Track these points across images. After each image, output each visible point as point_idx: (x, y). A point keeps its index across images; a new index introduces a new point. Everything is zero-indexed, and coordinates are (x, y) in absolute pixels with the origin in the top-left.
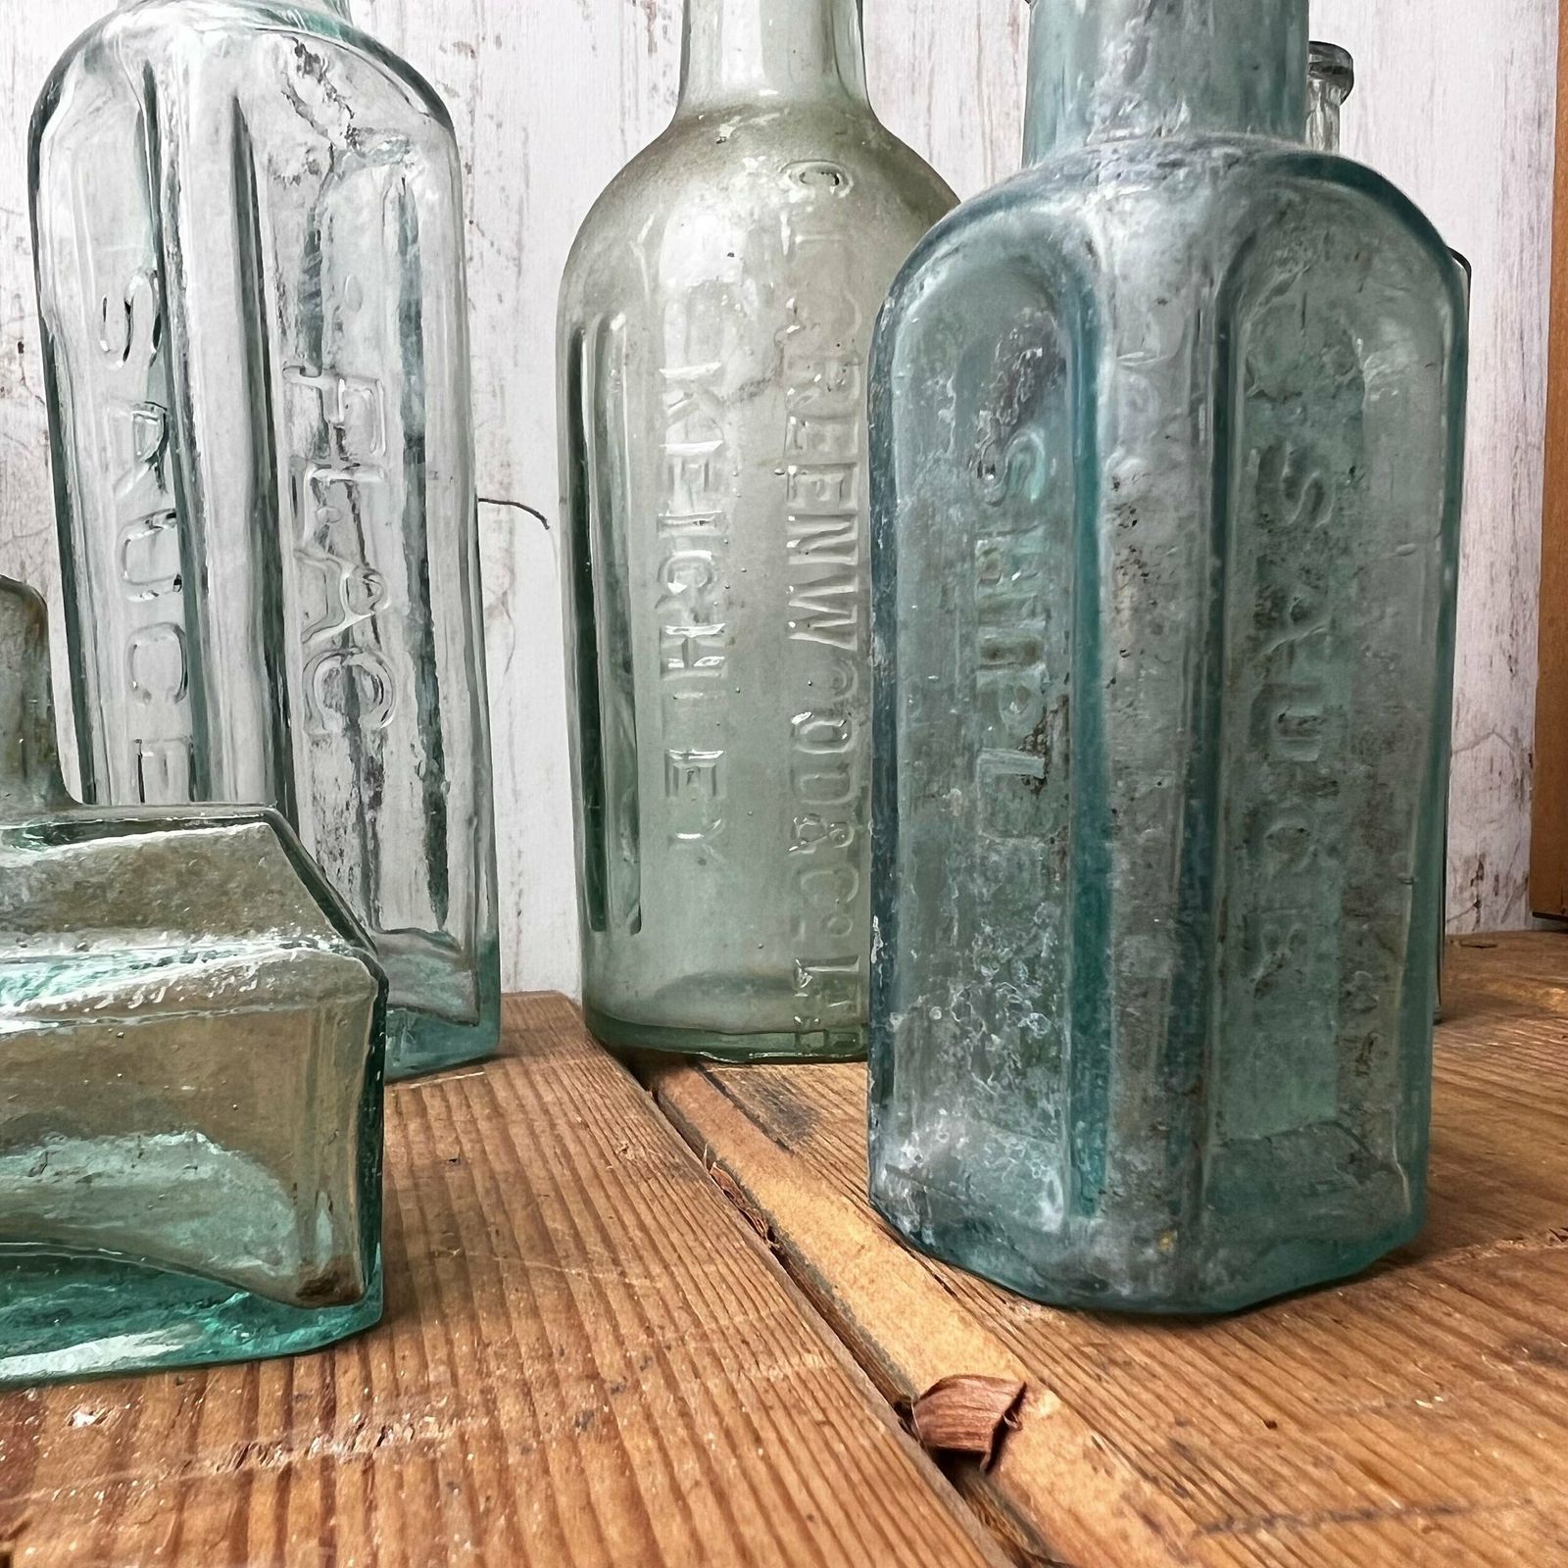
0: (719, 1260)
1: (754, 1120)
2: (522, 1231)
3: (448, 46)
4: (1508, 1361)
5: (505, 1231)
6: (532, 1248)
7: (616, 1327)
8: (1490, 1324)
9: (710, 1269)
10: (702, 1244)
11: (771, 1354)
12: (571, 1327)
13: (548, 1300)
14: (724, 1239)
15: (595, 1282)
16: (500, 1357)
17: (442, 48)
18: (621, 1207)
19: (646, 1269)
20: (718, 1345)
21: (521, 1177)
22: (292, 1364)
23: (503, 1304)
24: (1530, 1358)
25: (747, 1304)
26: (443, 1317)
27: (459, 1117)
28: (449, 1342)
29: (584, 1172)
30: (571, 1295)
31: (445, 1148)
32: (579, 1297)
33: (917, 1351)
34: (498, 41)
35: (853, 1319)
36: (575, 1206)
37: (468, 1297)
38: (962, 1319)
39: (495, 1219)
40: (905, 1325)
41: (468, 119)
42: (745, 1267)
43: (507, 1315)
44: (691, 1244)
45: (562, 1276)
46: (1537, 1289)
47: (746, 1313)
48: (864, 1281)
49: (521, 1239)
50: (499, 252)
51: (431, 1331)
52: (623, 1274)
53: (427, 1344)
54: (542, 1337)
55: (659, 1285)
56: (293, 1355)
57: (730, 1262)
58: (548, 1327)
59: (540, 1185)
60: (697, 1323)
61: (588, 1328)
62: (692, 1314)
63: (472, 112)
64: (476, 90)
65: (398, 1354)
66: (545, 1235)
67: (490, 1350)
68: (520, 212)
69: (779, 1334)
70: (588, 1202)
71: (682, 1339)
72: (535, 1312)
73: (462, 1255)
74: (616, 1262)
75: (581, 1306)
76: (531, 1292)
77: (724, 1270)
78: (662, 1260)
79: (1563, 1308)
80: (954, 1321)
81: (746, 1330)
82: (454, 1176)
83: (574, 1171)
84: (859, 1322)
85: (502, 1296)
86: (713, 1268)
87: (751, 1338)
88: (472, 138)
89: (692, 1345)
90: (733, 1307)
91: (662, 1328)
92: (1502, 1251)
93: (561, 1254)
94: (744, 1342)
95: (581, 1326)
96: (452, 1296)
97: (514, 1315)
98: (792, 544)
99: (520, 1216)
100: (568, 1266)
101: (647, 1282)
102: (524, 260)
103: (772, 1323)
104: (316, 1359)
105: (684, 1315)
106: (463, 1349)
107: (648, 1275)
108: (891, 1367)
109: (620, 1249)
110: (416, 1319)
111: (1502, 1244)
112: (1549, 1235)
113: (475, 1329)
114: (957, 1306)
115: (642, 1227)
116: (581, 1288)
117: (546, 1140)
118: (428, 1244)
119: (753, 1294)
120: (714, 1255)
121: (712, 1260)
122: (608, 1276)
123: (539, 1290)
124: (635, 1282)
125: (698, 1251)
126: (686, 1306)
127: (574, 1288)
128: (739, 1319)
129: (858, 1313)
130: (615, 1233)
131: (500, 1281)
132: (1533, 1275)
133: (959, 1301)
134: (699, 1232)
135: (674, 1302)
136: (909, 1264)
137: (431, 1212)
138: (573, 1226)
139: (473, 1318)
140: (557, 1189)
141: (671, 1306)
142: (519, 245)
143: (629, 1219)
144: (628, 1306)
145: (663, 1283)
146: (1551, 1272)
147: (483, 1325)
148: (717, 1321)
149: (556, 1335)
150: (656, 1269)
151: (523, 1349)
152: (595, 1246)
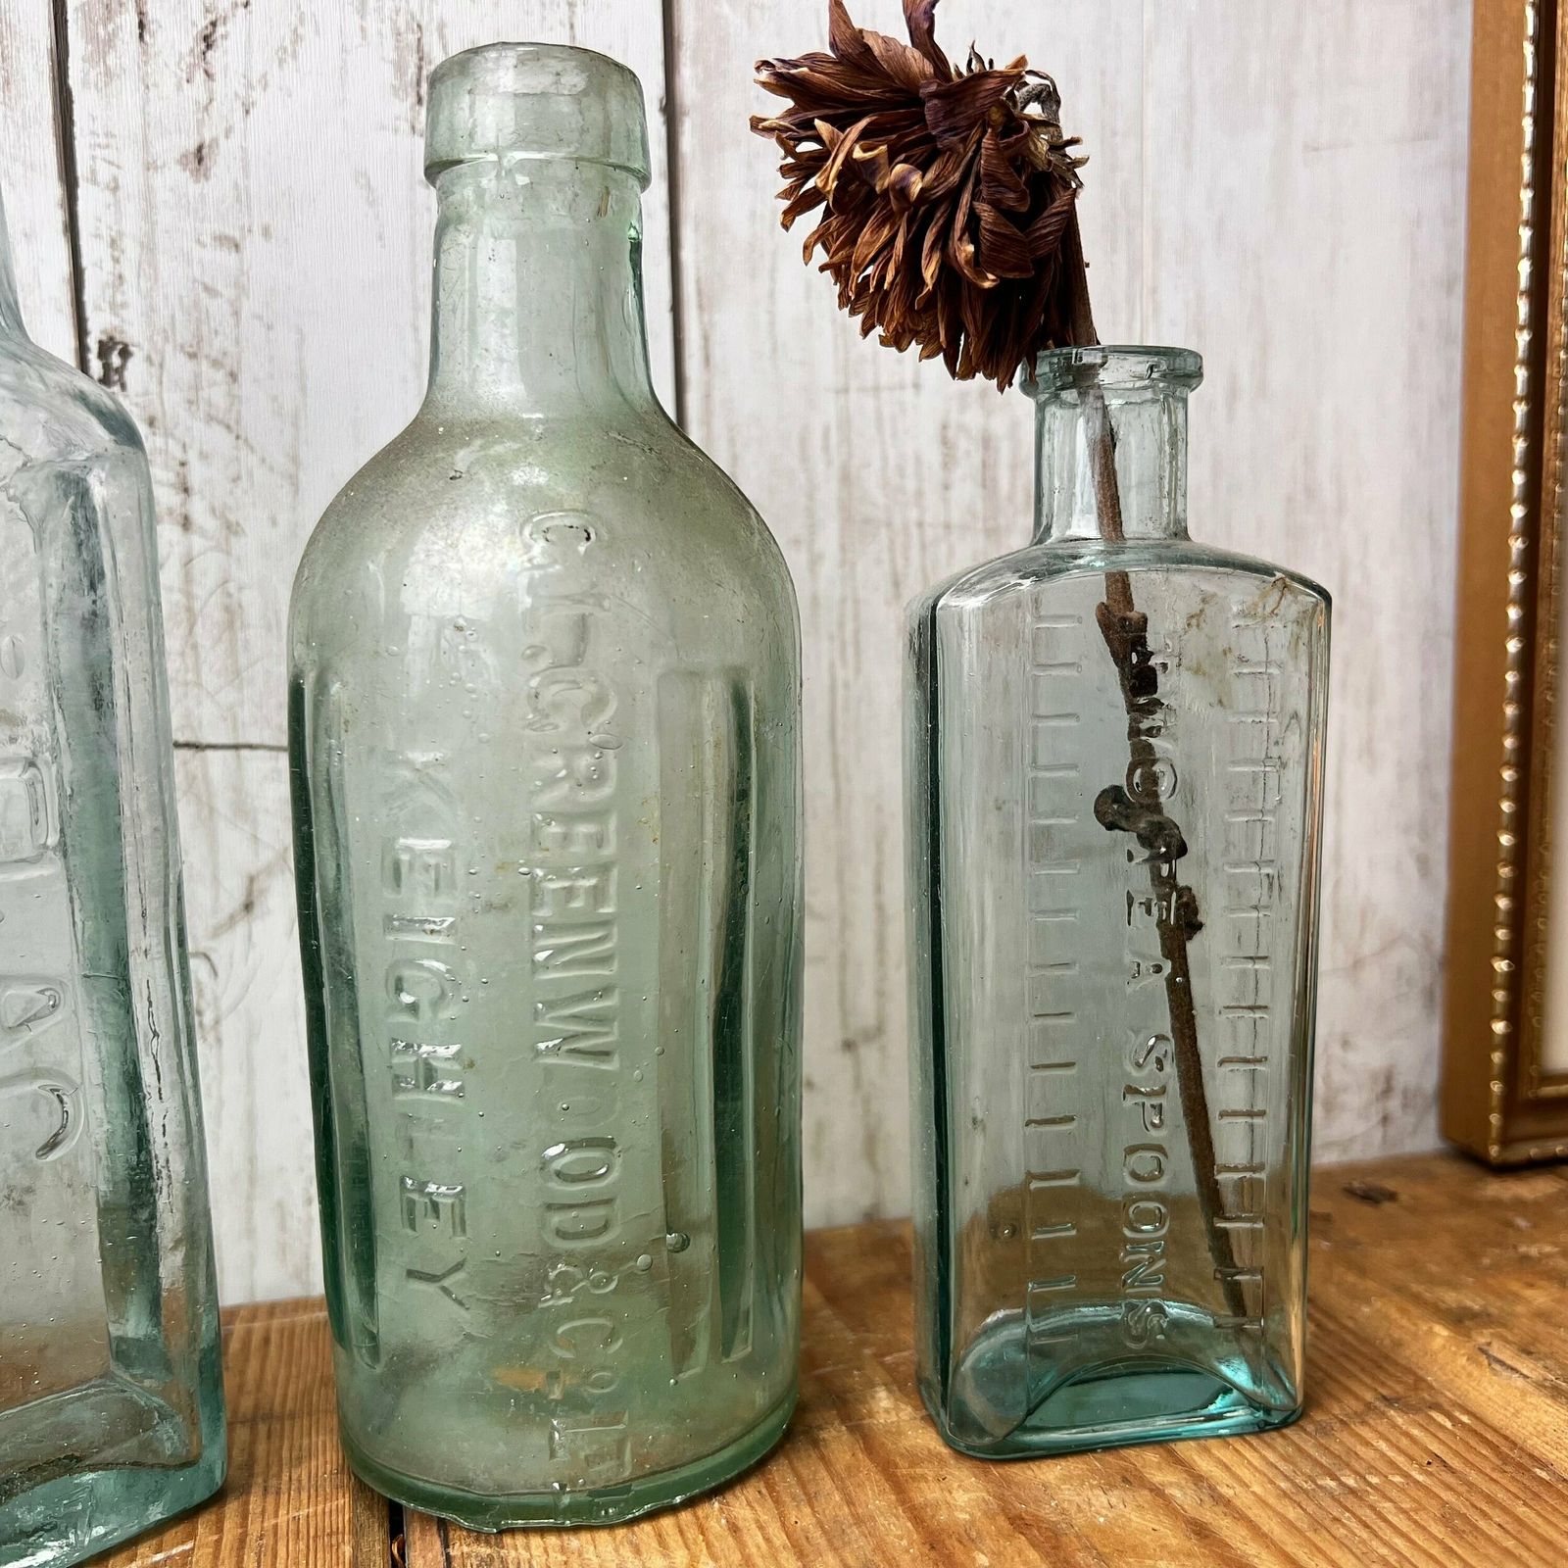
3: (206, 238)
17: (199, 242)
34: (266, 232)
41: (232, 321)
50: (271, 469)
63: (236, 314)
64: (241, 288)
68: (295, 425)
88: (237, 342)
98: (541, 956)
102: (303, 478)
142: (295, 460)
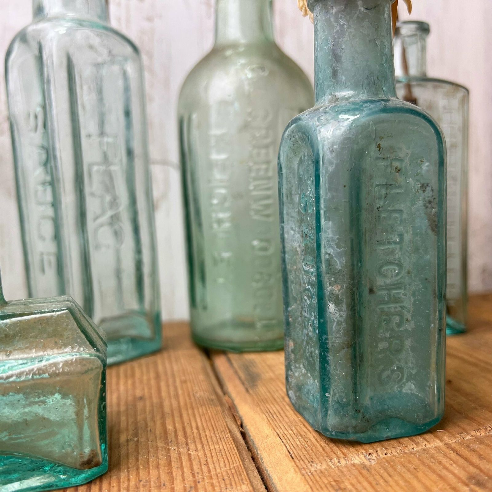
0: (220, 443)
1: (240, 378)
2: (158, 430)
4: (467, 485)
5: (153, 431)
6: (160, 438)
7: (183, 473)
8: (464, 469)
9: (217, 447)
10: (216, 437)
11: (231, 485)
12: (168, 473)
13: (163, 461)
14: (223, 433)
15: (179, 453)
16: (144, 486)
18: (192, 419)
19: (196, 447)
20: (215, 481)
21: (161, 406)
22: (77, 490)
23: (148, 463)
24: (475, 484)
25: (227, 463)
26: (128, 469)
27: (145, 378)
28: (129, 480)
29: (182, 403)
30: (170, 458)
31: (138, 393)
32: (173, 459)
33: (280, 479)
35: (263, 463)
36: (177, 419)
37: (137, 460)
38: (295, 470)
39: (150, 424)
40: (278, 468)
42: (228, 446)
43: (149, 468)
44: (213, 435)
45: (169, 450)
46: (481, 453)
47: (226, 467)
48: (267, 449)
49: (158, 432)
51: (123, 475)
52: (188, 449)
53: (122, 481)
54: (159, 478)
55: (199, 454)
56: (77, 486)
57: (224, 443)
58: (161, 474)
59: (167, 409)
60: (209, 471)
61: (174, 474)
62: (208, 467)
65: (112, 485)
66: (165, 431)
67: (141, 483)
69: (235, 475)
70: (181, 416)
71: (204, 478)
72: (158, 467)
73: (138, 441)
74: (187, 444)
75: (173, 464)
76: (158, 458)
77: (221, 447)
78: (202, 443)
79: (489, 461)
80: (292, 470)
81: (225, 474)
82: (140, 405)
83: (179, 403)
84: (265, 464)
85: (148, 460)
86: (218, 447)
87: (226, 478)
89: (206, 481)
90: (222, 464)
91: (198, 473)
92: (473, 436)
93: (170, 440)
94: (224, 480)
95: (172, 473)
96: (132, 459)
97: (151, 468)
99: (158, 423)
100: (171, 446)
101: (196, 453)
103: (233, 471)
104: (85, 487)
105: (206, 468)
106: (132, 483)
107: (196, 450)
108: (273, 483)
109: (189, 438)
110: (119, 470)
111: (473, 433)
112: (489, 429)
113: (138, 474)
114: (293, 463)
115: (197, 428)
116: (174, 455)
117: (172, 388)
118: (128, 436)
119: (229, 458)
120: (219, 440)
121: (218, 443)
122: (183, 450)
123: (160, 456)
124: (192, 453)
125: (214, 439)
126: (207, 464)
127: (172, 455)
128: (223, 469)
129: (264, 461)
130: (188, 431)
131: (148, 452)
132: (482, 446)
133: (294, 462)
134: (215, 430)
135: (203, 462)
136: (281, 445)
137: (131, 420)
138: (175, 428)
139: (138, 469)
140: (172, 411)
141: (202, 464)
143: (194, 425)
144: (188, 464)
145: (201, 453)
146: (487, 445)
147: (141, 471)
148: (216, 471)
149: (164, 477)
150: (199, 447)
151: (152, 483)
152: (181, 437)
